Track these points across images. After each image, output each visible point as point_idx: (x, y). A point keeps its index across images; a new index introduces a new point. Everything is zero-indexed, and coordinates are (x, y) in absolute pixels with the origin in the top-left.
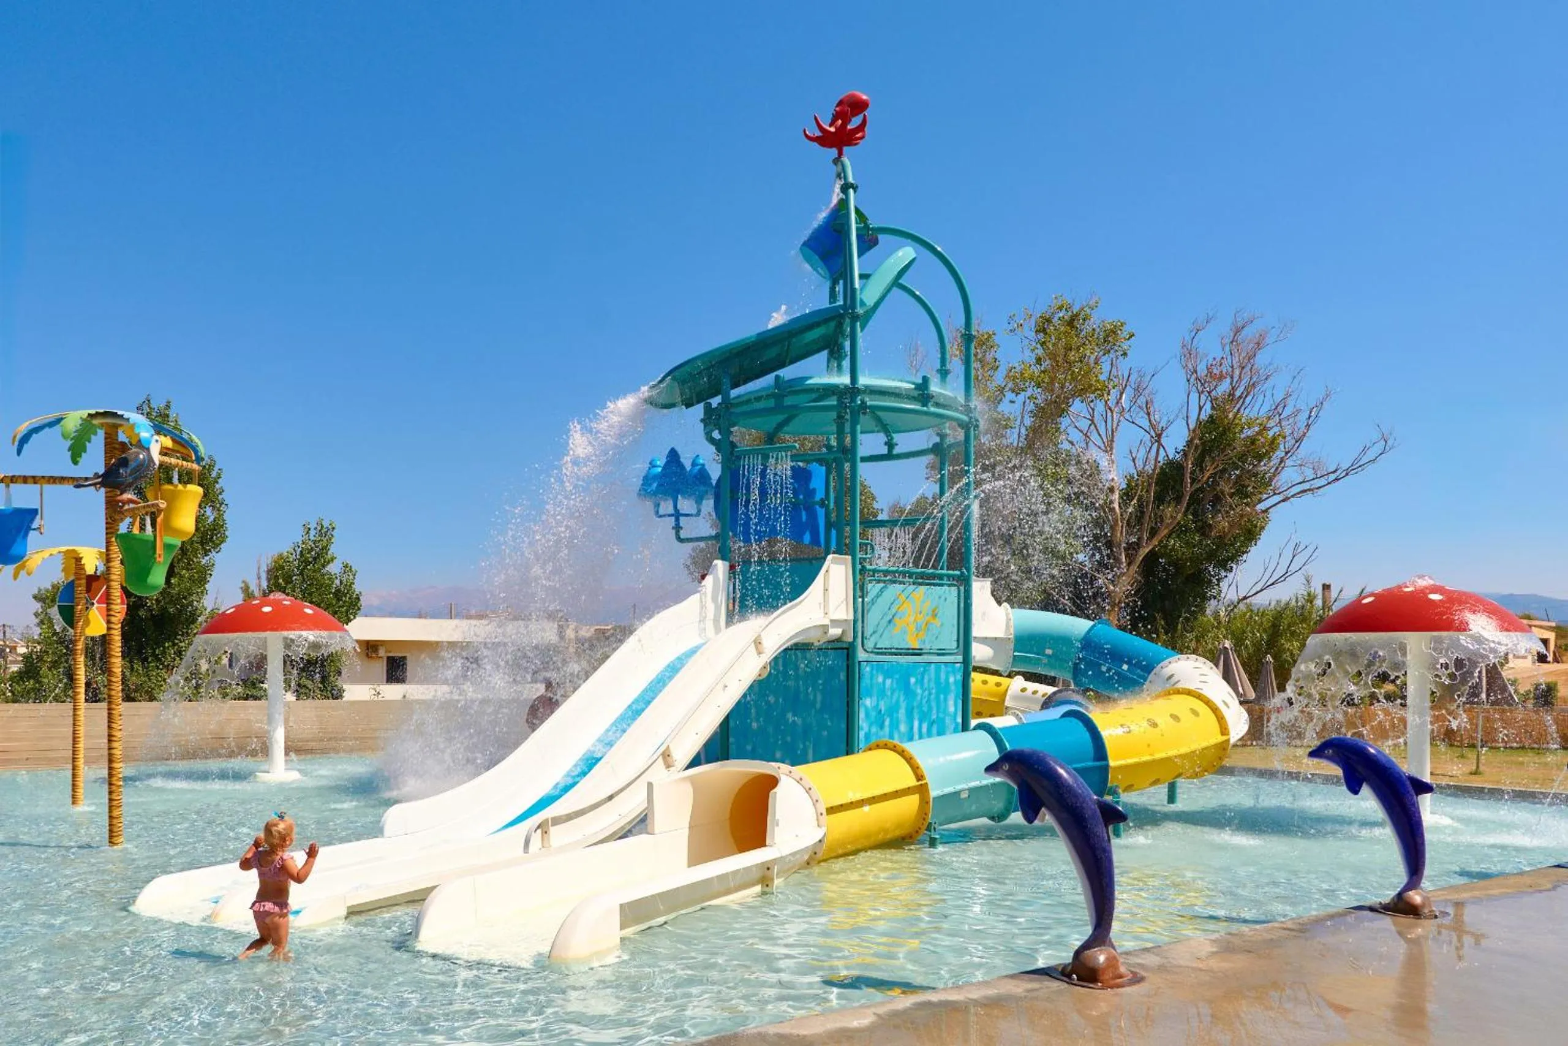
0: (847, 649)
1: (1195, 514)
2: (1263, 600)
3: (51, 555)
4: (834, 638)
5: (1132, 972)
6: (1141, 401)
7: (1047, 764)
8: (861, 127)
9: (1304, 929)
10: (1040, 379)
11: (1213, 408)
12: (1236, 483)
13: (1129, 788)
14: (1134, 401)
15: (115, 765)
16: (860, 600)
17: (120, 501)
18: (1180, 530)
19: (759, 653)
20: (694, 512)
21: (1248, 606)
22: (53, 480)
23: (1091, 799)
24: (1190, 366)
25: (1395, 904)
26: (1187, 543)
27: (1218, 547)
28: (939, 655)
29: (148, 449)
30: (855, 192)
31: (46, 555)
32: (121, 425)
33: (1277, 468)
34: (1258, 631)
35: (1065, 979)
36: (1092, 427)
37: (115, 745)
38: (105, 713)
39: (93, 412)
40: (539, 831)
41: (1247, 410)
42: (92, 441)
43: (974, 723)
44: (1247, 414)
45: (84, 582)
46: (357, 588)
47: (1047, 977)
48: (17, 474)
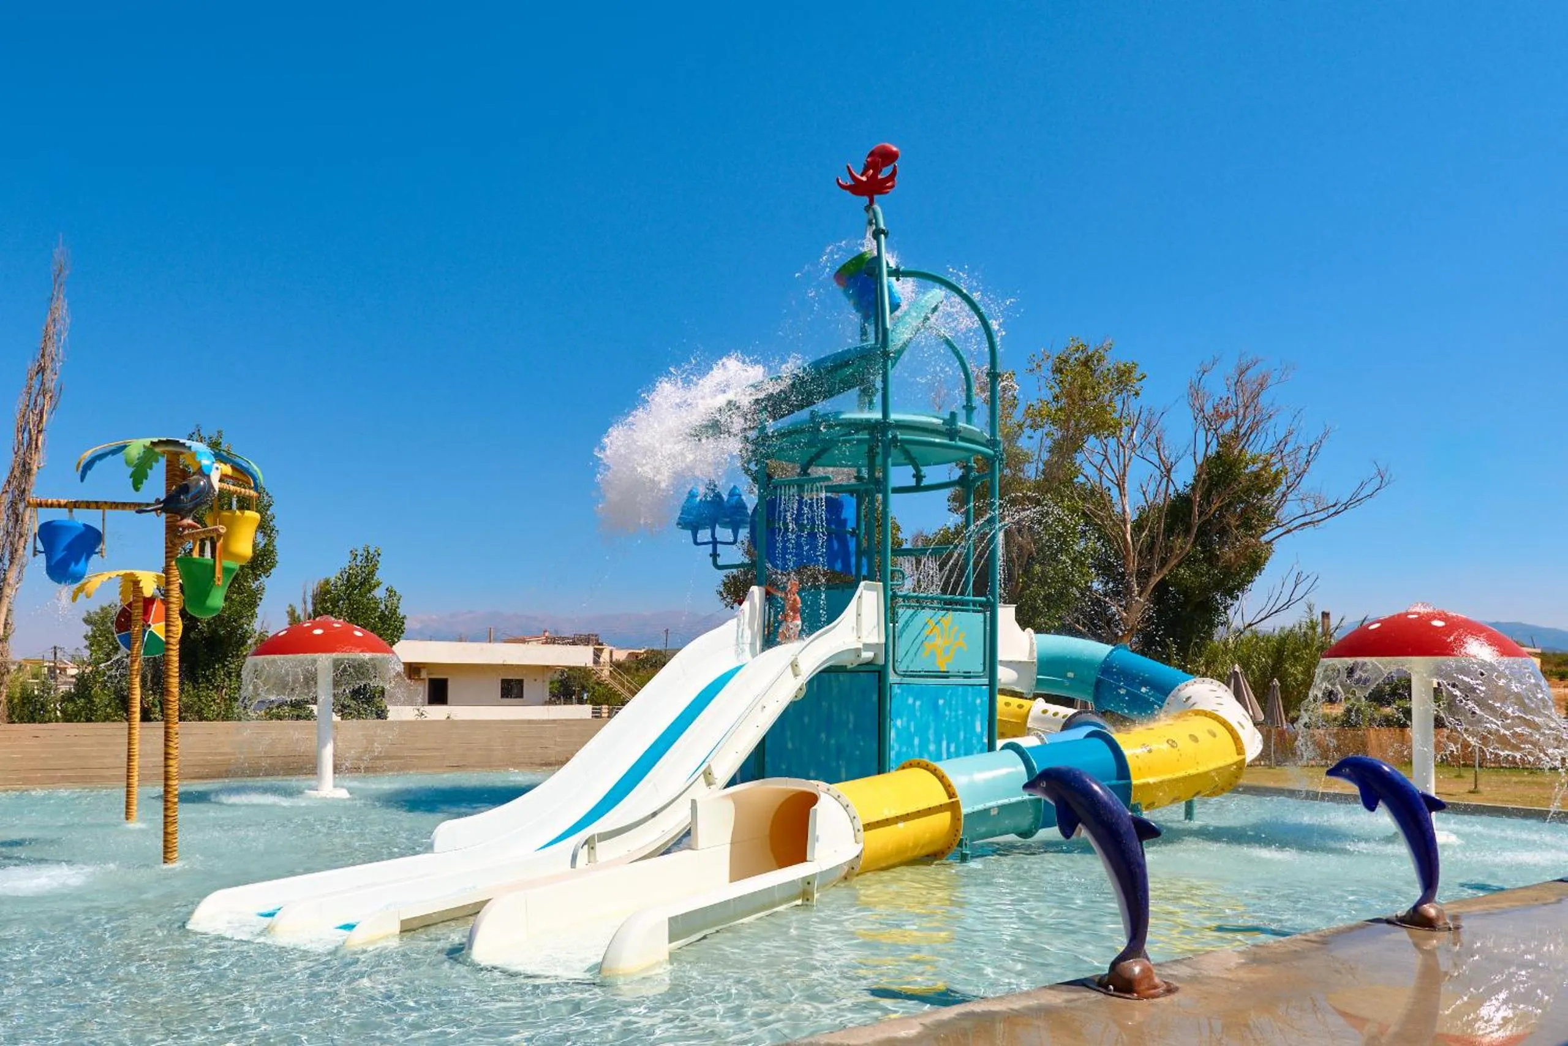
0: (879, 672)
1: (1203, 545)
2: (1266, 627)
3: (110, 578)
4: (866, 661)
5: (1165, 982)
6: (1152, 438)
7: (1083, 782)
8: (892, 176)
9: (1325, 941)
10: (1057, 417)
11: (1219, 444)
12: (1241, 516)
13: (1150, 806)
14: (1145, 436)
15: (171, 782)
16: (891, 625)
17: (180, 526)
18: (1188, 561)
19: (796, 675)
20: (731, 539)
21: (1255, 634)
22: (115, 505)
23: (1126, 815)
24: (1198, 406)
25: (1411, 917)
26: (1196, 573)
27: (1224, 576)
28: (965, 677)
29: (208, 477)
30: (886, 237)
31: (104, 578)
32: (182, 453)
33: (1279, 502)
34: (1264, 657)
35: (1100, 989)
36: (1106, 461)
37: (171, 762)
38: (162, 732)
39: (155, 440)
40: (586, 847)
41: (1251, 447)
42: (154, 468)
43: (1000, 743)
44: (1250, 452)
45: (141, 604)
46: (401, 612)
47: (1083, 988)
48: (80, 499)
